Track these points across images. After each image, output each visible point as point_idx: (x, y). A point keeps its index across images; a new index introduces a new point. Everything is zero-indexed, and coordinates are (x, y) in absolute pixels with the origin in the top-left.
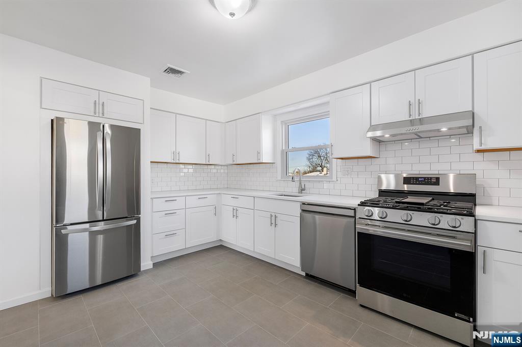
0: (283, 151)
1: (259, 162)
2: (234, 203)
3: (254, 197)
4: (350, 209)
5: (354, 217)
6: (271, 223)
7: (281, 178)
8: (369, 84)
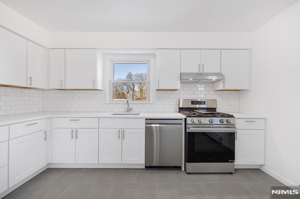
0: (110, 82)
1: (95, 88)
2: (74, 125)
3: (99, 118)
4: (178, 119)
5: (182, 124)
6: (119, 137)
7: (109, 102)
8: (180, 50)
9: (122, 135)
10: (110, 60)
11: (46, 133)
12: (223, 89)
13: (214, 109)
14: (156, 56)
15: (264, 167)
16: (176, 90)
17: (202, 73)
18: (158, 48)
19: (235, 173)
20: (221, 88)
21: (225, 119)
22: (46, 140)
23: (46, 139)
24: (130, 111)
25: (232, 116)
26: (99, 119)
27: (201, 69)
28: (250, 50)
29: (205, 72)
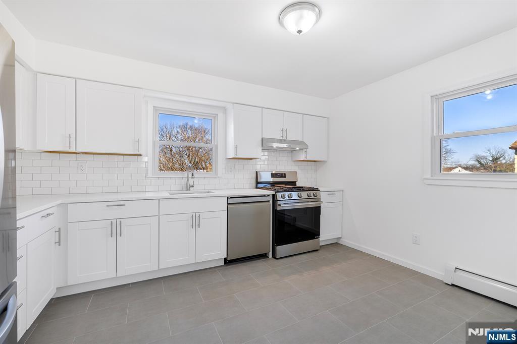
4: (264, 196)
5: (269, 201)
6: (192, 225)
7: (153, 175)
8: (261, 109)
9: (195, 222)
10: (154, 107)
11: (59, 231)
12: (305, 159)
13: (294, 183)
14: (226, 110)
15: (341, 239)
16: (251, 159)
17: (285, 140)
18: (235, 102)
19: (320, 249)
20: (303, 158)
21: (312, 193)
22: (59, 245)
23: (59, 243)
24: (191, 188)
25: (317, 190)
26: (159, 201)
27: (285, 136)
28: (328, 118)
29: (288, 139)
